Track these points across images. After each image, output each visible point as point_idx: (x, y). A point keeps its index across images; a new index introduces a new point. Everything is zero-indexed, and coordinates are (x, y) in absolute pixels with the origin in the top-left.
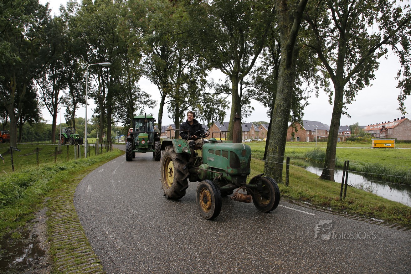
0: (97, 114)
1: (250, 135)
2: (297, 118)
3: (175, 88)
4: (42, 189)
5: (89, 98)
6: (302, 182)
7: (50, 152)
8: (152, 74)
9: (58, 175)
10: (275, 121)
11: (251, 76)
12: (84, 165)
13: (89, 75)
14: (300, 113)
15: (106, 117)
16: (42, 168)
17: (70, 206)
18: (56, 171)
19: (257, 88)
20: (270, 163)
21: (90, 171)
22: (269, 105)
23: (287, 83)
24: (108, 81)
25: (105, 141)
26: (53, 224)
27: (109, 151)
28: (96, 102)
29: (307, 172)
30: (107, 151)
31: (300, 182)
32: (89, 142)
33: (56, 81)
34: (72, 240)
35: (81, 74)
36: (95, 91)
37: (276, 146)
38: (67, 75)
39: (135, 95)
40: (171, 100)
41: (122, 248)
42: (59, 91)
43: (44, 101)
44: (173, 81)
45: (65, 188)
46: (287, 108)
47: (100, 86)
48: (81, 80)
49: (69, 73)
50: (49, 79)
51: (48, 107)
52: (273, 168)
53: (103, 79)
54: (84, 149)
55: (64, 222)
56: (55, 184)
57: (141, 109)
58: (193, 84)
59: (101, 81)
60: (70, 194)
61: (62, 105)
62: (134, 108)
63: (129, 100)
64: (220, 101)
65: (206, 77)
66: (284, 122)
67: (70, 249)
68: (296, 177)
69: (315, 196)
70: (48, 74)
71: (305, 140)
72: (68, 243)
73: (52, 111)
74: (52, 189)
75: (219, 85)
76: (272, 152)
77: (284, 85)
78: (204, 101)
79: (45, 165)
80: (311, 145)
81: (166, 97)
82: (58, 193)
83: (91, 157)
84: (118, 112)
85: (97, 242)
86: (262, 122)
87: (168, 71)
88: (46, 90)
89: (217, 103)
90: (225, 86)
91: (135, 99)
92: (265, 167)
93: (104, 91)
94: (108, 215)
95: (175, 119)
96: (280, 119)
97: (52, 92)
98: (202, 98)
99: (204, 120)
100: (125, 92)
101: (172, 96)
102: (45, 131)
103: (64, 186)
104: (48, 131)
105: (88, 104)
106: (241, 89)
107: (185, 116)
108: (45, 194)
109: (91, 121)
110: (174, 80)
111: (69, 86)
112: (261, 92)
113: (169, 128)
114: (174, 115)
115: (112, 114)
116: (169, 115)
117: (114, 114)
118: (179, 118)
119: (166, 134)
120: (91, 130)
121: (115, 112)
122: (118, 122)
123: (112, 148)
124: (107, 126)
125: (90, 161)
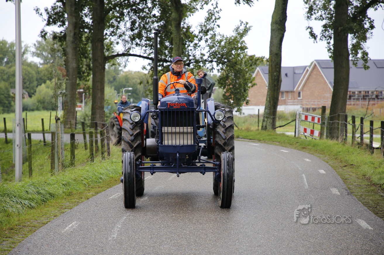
0: (57, 29)
12: (13, 207)
15: (88, 39)
21: (33, 229)
25: (83, 124)
27: (98, 158)
30: (92, 157)
32: (30, 127)
54: (13, 150)
83: (36, 178)
84: (127, 18)
95: (332, 42)
109: (34, 54)
113: (310, 75)
114: (330, 26)
115: (109, 27)
116: (311, 28)
117: (113, 26)
118: (350, 36)
119: (299, 96)
120: (35, 83)
121: (116, 20)
122: (130, 57)
123: (109, 149)
124: (90, 69)
125: (31, 194)
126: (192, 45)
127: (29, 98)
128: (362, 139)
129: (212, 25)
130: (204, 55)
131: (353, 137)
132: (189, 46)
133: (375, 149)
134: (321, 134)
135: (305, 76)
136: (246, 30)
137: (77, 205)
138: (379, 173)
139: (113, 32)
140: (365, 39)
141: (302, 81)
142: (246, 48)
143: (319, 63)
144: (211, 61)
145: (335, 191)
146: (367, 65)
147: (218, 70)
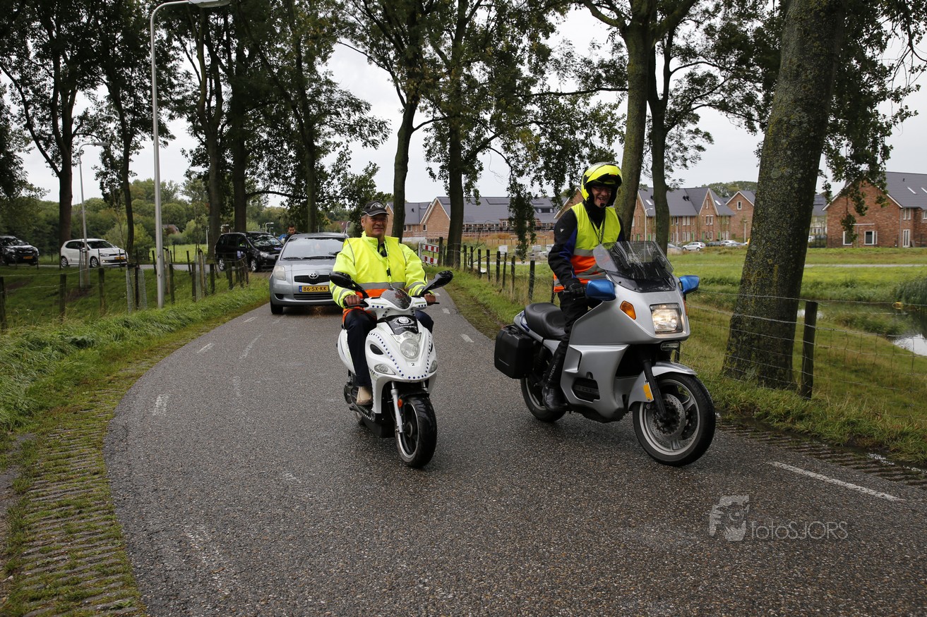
0: (200, 169)
1: (698, 229)
2: (864, 167)
3: (448, 78)
4: (8, 409)
5: (171, 117)
6: (874, 386)
7: (53, 291)
8: (372, 32)
9: (66, 362)
10: (770, 179)
11: (702, 27)
12: (153, 331)
13: (169, 40)
14: (875, 150)
15: (230, 178)
16: (18, 339)
17: (92, 461)
18: (62, 351)
19: (722, 69)
20: (748, 320)
21: (171, 350)
22: (762, 126)
23: (817, 44)
24: (229, 61)
26: (29, 518)
27: (237, 288)
28: (195, 131)
29: (895, 350)
30: (231, 286)
31: (865, 384)
33: (62, 61)
34: (81, 568)
35: (143, 35)
36: (190, 93)
37: (773, 265)
38: (95, 43)
39: (319, 104)
40: (435, 120)
41: (236, 595)
42: (73, 95)
43: (29, 126)
44: (441, 54)
45: (85, 403)
46: (812, 134)
47: (205, 76)
48: (144, 58)
49: (101, 34)
50: (38, 55)
51: (43, 147)
52: (759, 338)
53: (212, 54)
55: (65, 511)
56: (54, 391)
57: (341, 149)
58: (505, 62)
59: (208, 61)
60: (97, 424)
61: (88, 139)
62: (318, 148)
63: (300, 121)
64: (595, 116)
65: (547, 37)
66: (800, 181)
67: (70, 599)
68: (854, 368)
69: (904, 435)
70: (33, 36)
71: (896, 242)
72: (69, 577)
73: (57, 160)
74: (41, 408)
75: (588, 63)
76: (757, 284)
77: (802, 51)
78: (544, 117)
79: (24, 330)
80: (916, 258)
81: (417, 111)
82: (59, 421)
83: (179, 305)
84: (265, 159)
85: (159, 576)
86: (743, 185)
87: (422, 20)
88: (31, 92)
89: (586, 124)
90: (612, 65)
91: (319, 118)
92: (733, 335)
93: (217, 93)
94: (207, 490)
95: (448, 181)
96: (787, 171)
97: (51, 96)
98: (535, 108)
99: (545, 182)
100: (287, 97)
101: (437, 103)
102: (40, 223)
103: (82, 399)
104: (49, 223)
105: (173, 137)
106: (668, 74)
107: (481, 169)
108: (18, 424)
109: (183, 192)
110: (442, 49)
111: (104, 78)
112: (735, 81)
113: (433, 210)
114: (446, 167)
115: (249, 167)
116: (430, 169)
117: (253, 167)
118: (463, 176)
119: (425, 229)
120: (185, 219)
121: (256, 161)
122: (269, 194)
123: (247, 277)
124: (232, 206)
125: (171, 319)
126: (325, 183)
127: (180, 233)
128: (472, 265)
129: (343, 165)
130: (336, 192)
131: (465, 264)
132: (323, 184)
133: (482, 275)
134: (439, 262)
135: (429, 211)
136: (375, 171)
137: (214, 328)
138: (484, 295)
139: (253, 171)
140: (475, 179)
141: (426, 215)
142: (375, 186)
143: (440, 200)
144: (344, 198)
145: (446, 311)
146: (479, 201)
147: (350, 206)
